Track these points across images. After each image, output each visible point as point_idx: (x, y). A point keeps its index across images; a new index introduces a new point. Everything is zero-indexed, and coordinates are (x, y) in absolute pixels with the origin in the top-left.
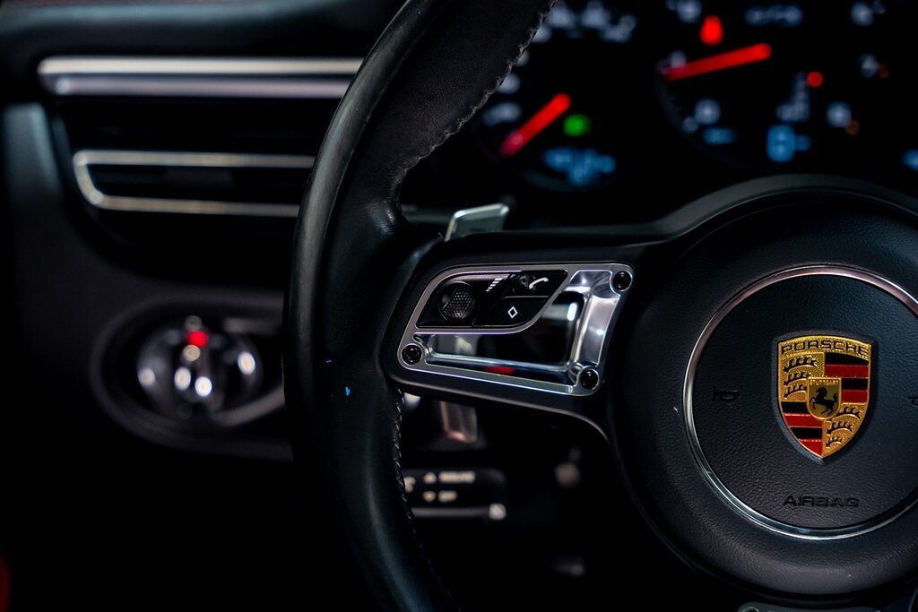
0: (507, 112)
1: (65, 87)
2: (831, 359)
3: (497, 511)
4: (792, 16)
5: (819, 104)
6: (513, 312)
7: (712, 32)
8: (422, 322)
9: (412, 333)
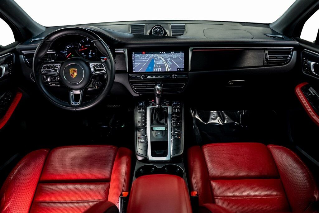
0: (67, 54)
1: (24, 53)
2: (74, 70)
3: (59, 86)
4: (89, 45)
5: (92, 53)
6: (50, 68)
7: (83, 47)
8: (43, 69)
9: (42, 70)
